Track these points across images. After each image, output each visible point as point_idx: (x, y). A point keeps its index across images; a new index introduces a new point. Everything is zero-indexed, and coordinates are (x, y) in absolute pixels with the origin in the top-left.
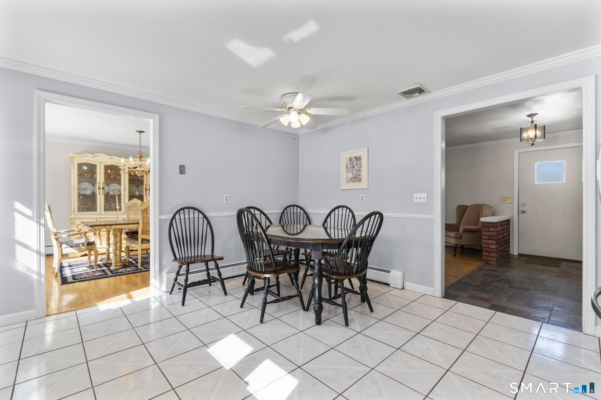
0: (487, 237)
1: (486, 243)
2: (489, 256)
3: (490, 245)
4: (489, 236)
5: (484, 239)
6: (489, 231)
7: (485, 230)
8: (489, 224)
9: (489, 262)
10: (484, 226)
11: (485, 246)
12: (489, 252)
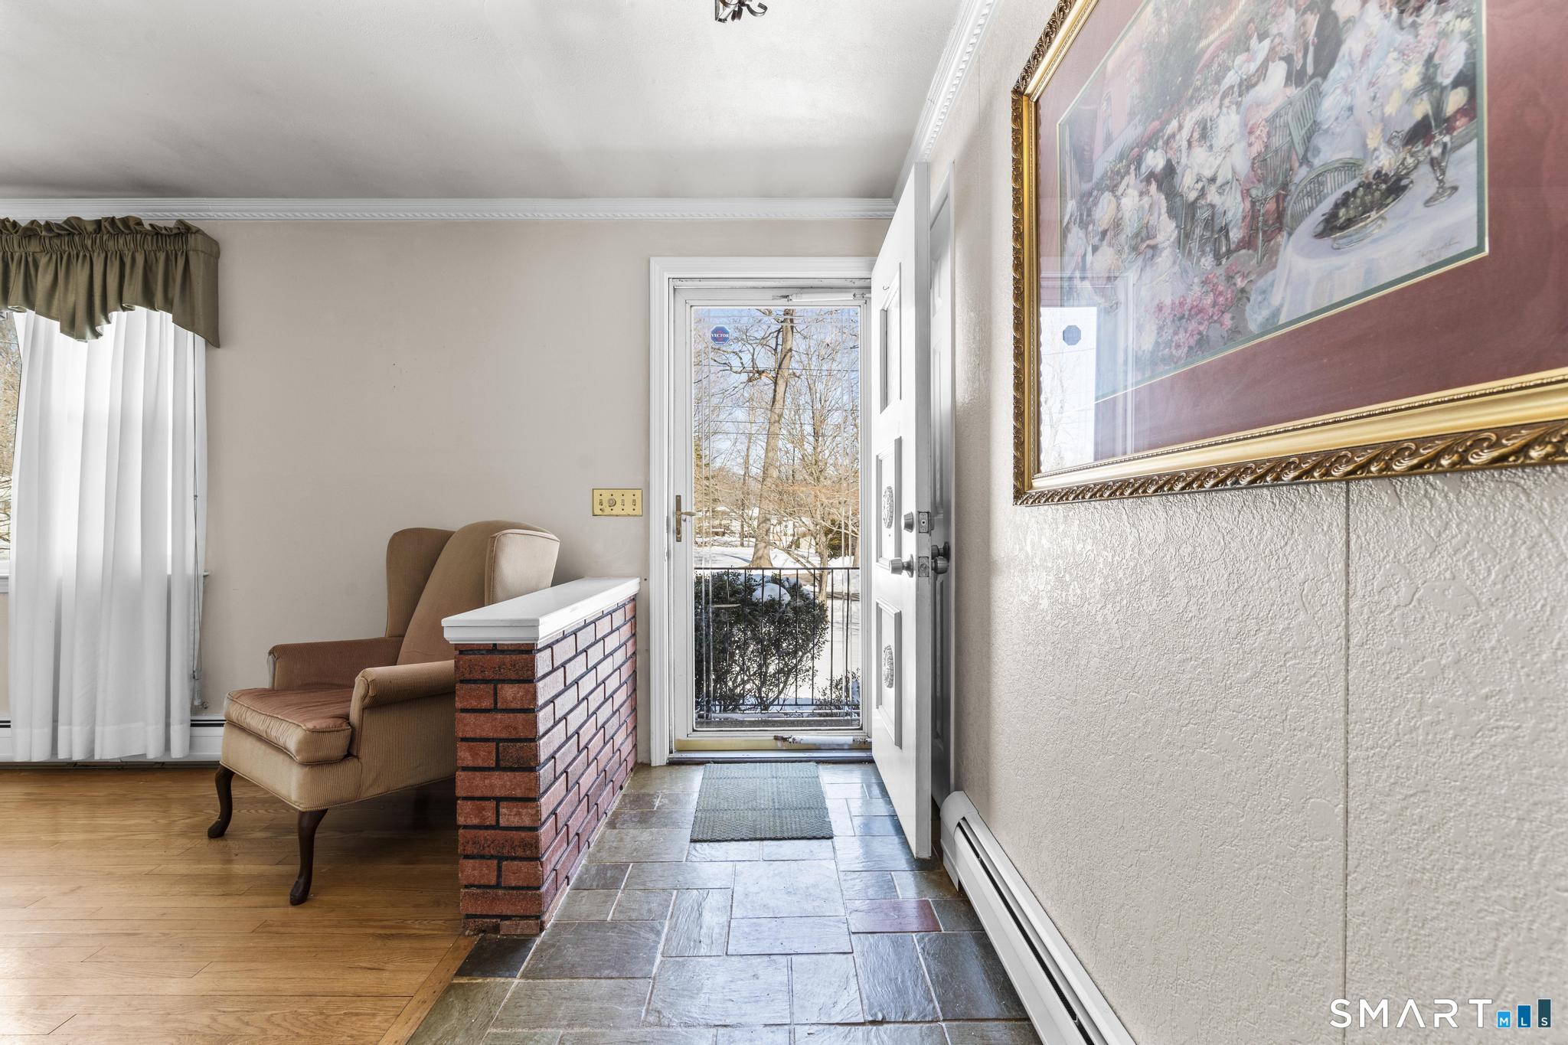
0: (485, 755)
1: (477, 794)
2: (498, 886)
3: (503, 811)
4: (498, 741)
5: (465, 769)
6: (495, 709)
7: (474, 704)
8: (497, 658)
9: (496, 929)
10: (467, 676)
11: (475, 821)
12: (501, 859)
